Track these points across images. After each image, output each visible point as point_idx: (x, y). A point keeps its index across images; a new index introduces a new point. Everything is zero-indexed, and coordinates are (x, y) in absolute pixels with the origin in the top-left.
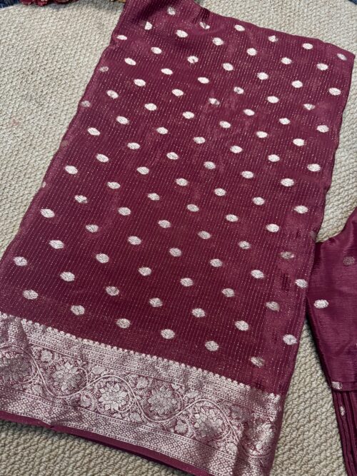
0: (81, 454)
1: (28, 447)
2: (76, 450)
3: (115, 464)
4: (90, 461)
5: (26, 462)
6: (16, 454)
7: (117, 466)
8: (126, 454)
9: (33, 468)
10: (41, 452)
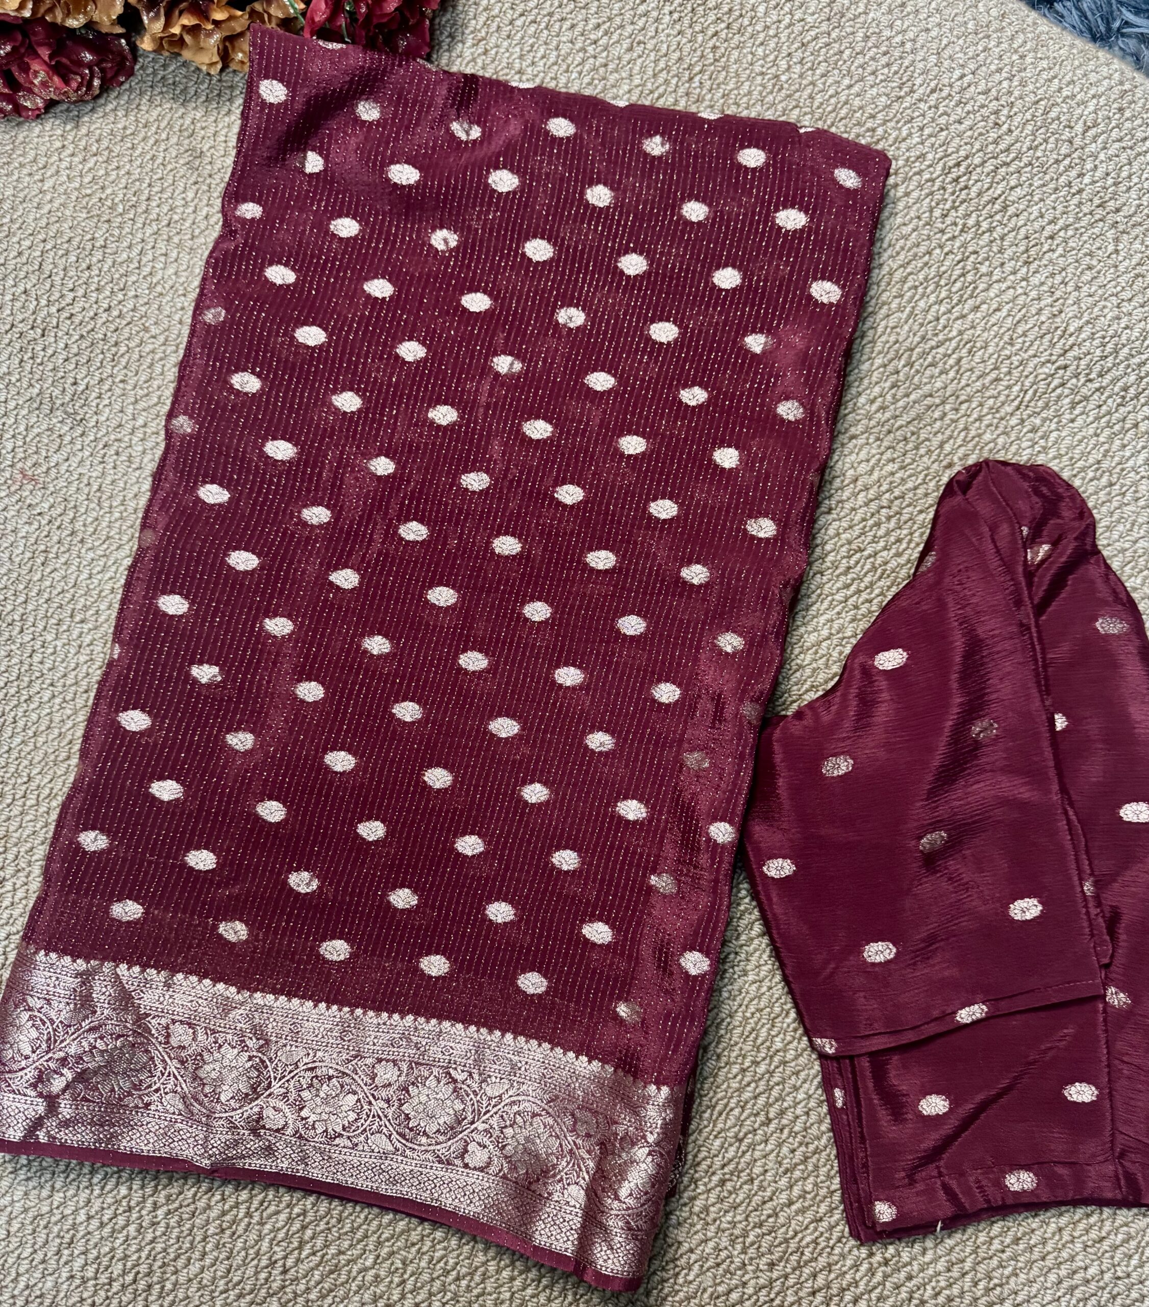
0: (283, 1217)
1: (176, 1210)
2: (272, 1208)
3: (353, 1230)
4: (304, 1228)
5: (178, 1238)
6: (154, 1224)
7: (359, 1235)
8: (376, 1210)
9: (192, 1247)
10: (204, 1217)
